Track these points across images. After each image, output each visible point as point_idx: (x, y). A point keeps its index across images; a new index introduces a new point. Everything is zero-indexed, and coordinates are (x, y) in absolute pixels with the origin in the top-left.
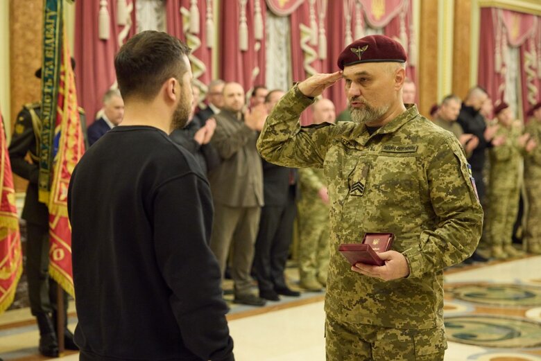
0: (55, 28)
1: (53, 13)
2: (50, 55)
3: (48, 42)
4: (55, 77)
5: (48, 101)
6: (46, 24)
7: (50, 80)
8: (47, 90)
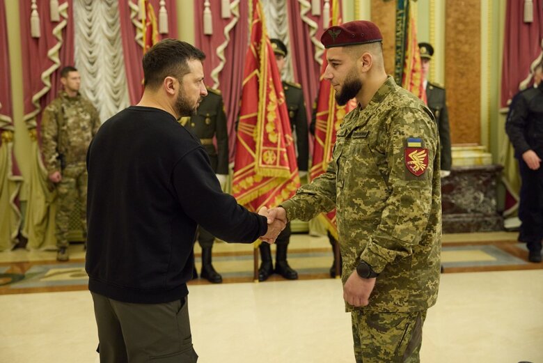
0: (402, 22)
1: (401, 12)
2: (399, 45)
4: (401, 61)
5: (398, 79)
6: (398, 20)
7: (399, 64)
8: (397, 71)
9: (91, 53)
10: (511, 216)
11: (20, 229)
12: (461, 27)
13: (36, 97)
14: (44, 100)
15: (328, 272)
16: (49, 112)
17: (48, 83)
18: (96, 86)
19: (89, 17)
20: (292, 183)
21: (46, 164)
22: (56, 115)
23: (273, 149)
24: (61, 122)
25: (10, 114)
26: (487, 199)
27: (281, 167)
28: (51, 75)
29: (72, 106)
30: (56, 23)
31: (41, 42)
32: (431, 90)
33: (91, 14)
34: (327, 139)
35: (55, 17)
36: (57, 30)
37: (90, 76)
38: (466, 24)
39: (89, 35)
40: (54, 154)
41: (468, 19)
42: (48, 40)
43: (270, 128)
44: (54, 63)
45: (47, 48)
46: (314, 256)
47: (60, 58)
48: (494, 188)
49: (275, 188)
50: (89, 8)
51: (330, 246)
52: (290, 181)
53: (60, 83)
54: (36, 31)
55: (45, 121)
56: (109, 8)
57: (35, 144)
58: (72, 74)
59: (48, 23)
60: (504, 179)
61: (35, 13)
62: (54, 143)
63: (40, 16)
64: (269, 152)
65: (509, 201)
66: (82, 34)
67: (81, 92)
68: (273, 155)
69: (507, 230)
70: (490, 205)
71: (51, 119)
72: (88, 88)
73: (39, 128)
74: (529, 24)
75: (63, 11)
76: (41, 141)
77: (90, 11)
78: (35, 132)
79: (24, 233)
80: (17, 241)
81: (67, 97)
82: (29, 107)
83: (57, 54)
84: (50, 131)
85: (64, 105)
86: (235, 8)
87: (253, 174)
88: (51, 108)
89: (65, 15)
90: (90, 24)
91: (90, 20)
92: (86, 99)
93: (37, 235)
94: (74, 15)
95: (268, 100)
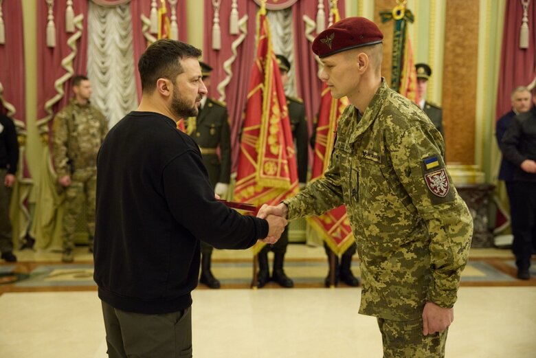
0: (399, 43)
1: (398, 33)
2: (395, 64)
3: (395, 54)
4: (397, 80)
6: (395, 41)
9: (103, 63)
10: (502, 233)
11: (28, 230)
12: (459, 50)
13: (49, 103)
14: (56, 107)
15: (323, 281)
16: (61, 119)
17: (61, 90)
18: (106, 95)
19: (103, 29)
20: (292, 194)
21: (55, 168)
22: (67, 122)
23: (274, 160)
24: (71, 129)
25: (24, 119)
26: (479, 217)
27: (281, 178)
28: (64, 84)
29: (83, 114)
30: (70, 34)
31: (56, 52)
32: (428, 109)
33: (105, 26)
34: (326, 154)
35: (70, 28)
36: (71, 41)
37: (102, 86)
38: (463, 47)
39: (102, 46)
40: (64, 158)
41: (466, 43)
42: (62, 49)
43: (272, 140)
44: (66, 71)
45: (61, 57)
46: (311, 266)
47: (73, 67)
48: (487, 206)
49: (275, 198)
50: (103, 20)
51: (325, 257)
52: (290, 192)
53: (73, 91)
54: (52, 41)
55: (56, 127)
56: (122, 21)
57: (46, 149)
58: (84, 83)
59: (63, 34)
60: (496, 198)
61: (51, 24)
62: (64, 148)
63: (56, 26)
64: (270, 163)
65: (500, 219)
66: (95, 45)
67: (92, 100)
68: (273, 167)
69: (497, 247)
70: (481, 222)
71: (62, 126)
72: (99, 97)
73: (51, 133)
74: (524, 50)
75: (78, 22)
76: (52, 146)
77: (104, 23)
78: (46, 137)
79: (32, 234)
80: (25, 241)
81: (78, 105)
82: (42, 113)
83: (71, 64)
84: (60, 137)
85: (75, 112)
86: (242, 25)
87: (255, 184)
88: (63, 115)
89: (80, 26)
90: (103, 36)
91: (104, 32)
92: (96, 107)
93: (44, 236)
94: (89, 27)
95: (271, 114)
